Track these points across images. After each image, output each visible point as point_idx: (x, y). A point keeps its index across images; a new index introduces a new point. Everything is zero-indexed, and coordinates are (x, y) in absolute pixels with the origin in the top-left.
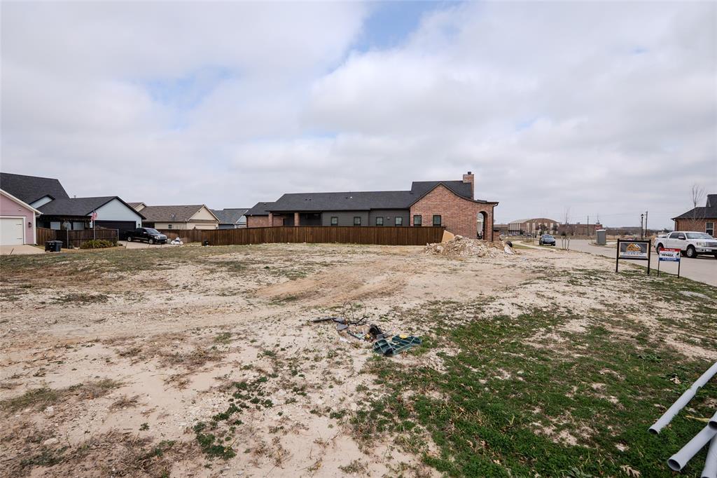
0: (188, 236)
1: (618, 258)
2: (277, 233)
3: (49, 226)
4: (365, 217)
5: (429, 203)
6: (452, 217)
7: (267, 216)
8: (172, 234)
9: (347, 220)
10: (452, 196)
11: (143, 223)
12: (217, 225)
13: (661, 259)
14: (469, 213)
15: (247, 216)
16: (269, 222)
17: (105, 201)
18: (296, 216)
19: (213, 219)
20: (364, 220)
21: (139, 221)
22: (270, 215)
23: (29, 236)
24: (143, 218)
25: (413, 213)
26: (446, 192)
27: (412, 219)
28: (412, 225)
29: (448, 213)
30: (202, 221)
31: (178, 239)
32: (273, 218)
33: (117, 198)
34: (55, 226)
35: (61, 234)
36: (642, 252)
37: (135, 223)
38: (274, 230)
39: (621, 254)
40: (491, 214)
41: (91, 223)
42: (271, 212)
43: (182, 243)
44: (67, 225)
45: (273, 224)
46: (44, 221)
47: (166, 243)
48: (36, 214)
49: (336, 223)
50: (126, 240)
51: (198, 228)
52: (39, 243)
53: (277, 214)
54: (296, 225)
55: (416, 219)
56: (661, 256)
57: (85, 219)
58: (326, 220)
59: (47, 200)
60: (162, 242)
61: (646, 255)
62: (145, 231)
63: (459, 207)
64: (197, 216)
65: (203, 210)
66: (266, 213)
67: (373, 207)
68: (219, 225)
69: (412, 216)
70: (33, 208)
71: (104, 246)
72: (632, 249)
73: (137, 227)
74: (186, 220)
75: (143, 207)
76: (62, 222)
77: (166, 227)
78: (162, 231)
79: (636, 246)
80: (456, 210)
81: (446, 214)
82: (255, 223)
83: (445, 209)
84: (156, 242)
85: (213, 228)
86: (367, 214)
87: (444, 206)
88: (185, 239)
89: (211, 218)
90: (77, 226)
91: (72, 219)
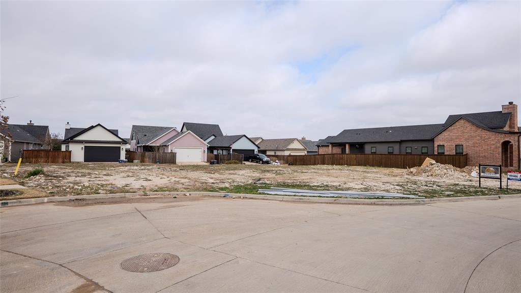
0: (283, 160)
1: (480, 177)
2: (333, 158)
3: (213, 153)
4: (396, 147)
5: (451, 134)
6: (474, 147)
7: (328, 146)
8: (274, 158)
9: (383, 149)
10: (474, 128)
11: (258, 151)
12: (306, 152)
13: (508, 179)
14: (492, 142)
15: (318, 146)
16: (329, 150)
17: (238, 138)
18: (347, 146)
19: (302, 148)
20: (396, 149)
21: (256, 150)
22: (330, 146)
23: (204, 158)
24: (259, 148)
25: (436, 144)
26: (468, 125)
27: (436, 149)
28: (436, 153)
29: (470, 143)
30: (295, 149)
31: (277, 161)
32: (332, 148)
33: (245, 136)
34: (215, 152)
35: (217, 157)
36: (496, 173)
37: (254, 150)
38: (331, 156)
39: (482, 174)
40: (517, 144)
41: (231, 150)
42: (331, 143)
43: (279, 164)
44: (220, 152)
45: (332, 152)
46: (211, 149)
47: (270, 163)
48: (207, 146)
49: (375, 151)
50: (248, 161)
51: (292, 154)
52: (208, 161)
53: (334, 145)
54: (347, 153)
55: (439, 148)
56: (509, 177)
57: (228, 148)
58: (368, 149)
59: (213, 137)
60: (267, 162)
61: (498, 175)
62: (258, 155)
63: (481, 137)
64: (291, 146)
65: (296, 142)
66: (327, 144)
67: (404, 139)
68: (308, 152)
69: (436, 145)
70: (206, 142)
71: (236, 163)
72: (489, 171)
73: (255, 153)
74: (284, 149)
75: (261, 140)
76: (218, 150)
77: (272, 153)
78: (268, 156)
79: (491, 169)
80: (479, 140)
81: (468, 144)
82: (322, 151)
83: (466, 140)
84: (264, 163)
85: (303, 154)
86: (398, 144)
87: (466, 137)
88: (282, 161)
89: (302, 147)
90: (225, 152)
91: (223, 148)
